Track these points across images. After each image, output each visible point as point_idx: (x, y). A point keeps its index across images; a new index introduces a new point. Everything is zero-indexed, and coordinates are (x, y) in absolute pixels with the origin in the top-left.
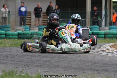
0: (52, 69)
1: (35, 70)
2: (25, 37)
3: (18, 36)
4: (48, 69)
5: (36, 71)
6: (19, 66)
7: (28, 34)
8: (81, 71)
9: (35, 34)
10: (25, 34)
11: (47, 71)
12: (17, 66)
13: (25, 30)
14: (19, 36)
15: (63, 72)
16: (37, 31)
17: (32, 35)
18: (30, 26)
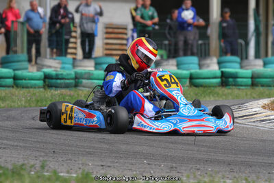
0: (122, 161)
1: (80, 162)
2: (61, 84)
3: (45, 82)
4: (110, 160)
5: (80, 166)
6: (43, 154)
7: (69, 77)
8: (191, 166)
9: (86, 76)
10: (60, 77)
11: (109, 164)
12: (38, 153)
13: (63, 68)
14: (47, 80)
15: (145, 168)
16: (93, 69)
17: (78, 79)
18: (74, 56)
